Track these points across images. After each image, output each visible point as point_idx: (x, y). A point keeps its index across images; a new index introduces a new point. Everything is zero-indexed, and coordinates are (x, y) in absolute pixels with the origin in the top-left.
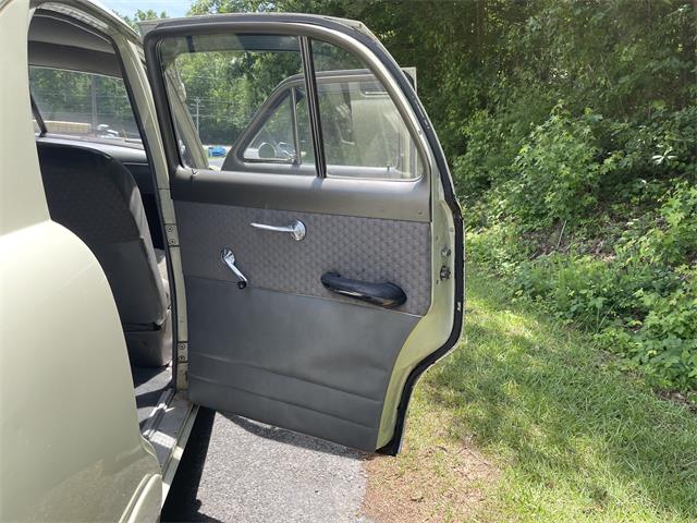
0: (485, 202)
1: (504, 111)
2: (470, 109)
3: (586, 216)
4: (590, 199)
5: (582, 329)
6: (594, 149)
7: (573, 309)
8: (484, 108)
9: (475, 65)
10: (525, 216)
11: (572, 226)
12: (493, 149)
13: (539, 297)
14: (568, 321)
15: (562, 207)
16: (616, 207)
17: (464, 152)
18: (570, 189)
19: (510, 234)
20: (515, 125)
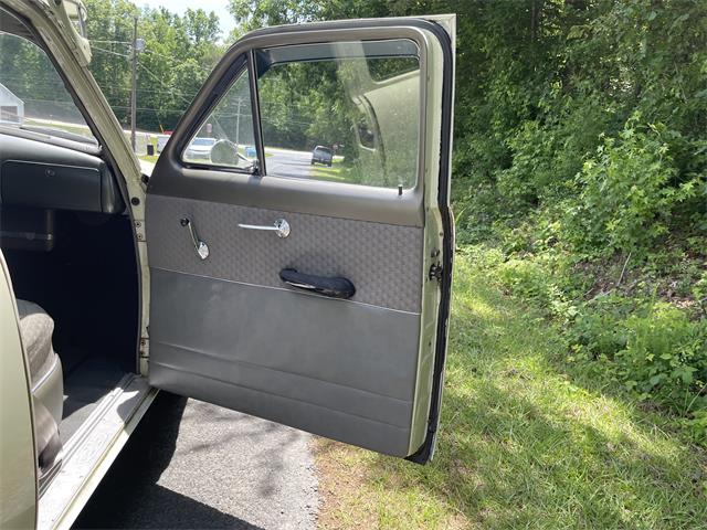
0: (531, 222)
1: (557, 123)
2: (519, 119)
3: (654, 249)
4: (659, 229)
5: (665, 407)
6: (669, 170)
7: (654, 381)
8: (534, 119)
9: (526, 73)
10: (579, 243)
11: (637, 259)
12: (542, 165)
13: (603, 356)
14: (644, 396)
15: (626, 237)
16: (692, 241)
17: (509, 166)
18: (637, 216)
19: (561, 264)
20: (569, 139)
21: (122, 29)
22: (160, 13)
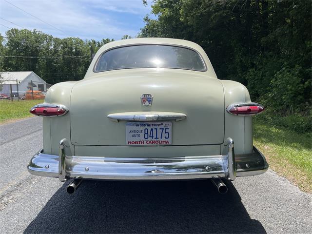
1: (262, 68)
3: (300, 103)
4: (301, 97)
6: (300, 79)
8: (253, 68)
12: (259, 83)
15: (289, 100)
18: (292, 94)
20: (268, 72)
21: (78, 50)
22: (92, 42)
